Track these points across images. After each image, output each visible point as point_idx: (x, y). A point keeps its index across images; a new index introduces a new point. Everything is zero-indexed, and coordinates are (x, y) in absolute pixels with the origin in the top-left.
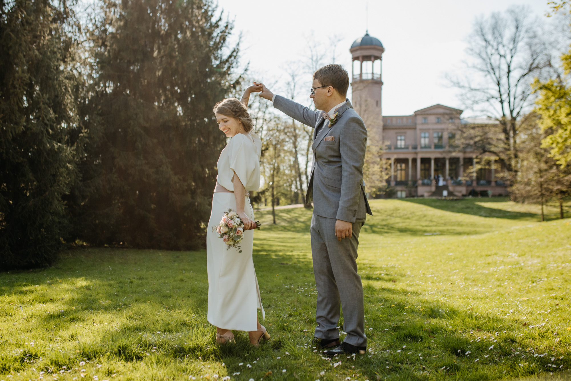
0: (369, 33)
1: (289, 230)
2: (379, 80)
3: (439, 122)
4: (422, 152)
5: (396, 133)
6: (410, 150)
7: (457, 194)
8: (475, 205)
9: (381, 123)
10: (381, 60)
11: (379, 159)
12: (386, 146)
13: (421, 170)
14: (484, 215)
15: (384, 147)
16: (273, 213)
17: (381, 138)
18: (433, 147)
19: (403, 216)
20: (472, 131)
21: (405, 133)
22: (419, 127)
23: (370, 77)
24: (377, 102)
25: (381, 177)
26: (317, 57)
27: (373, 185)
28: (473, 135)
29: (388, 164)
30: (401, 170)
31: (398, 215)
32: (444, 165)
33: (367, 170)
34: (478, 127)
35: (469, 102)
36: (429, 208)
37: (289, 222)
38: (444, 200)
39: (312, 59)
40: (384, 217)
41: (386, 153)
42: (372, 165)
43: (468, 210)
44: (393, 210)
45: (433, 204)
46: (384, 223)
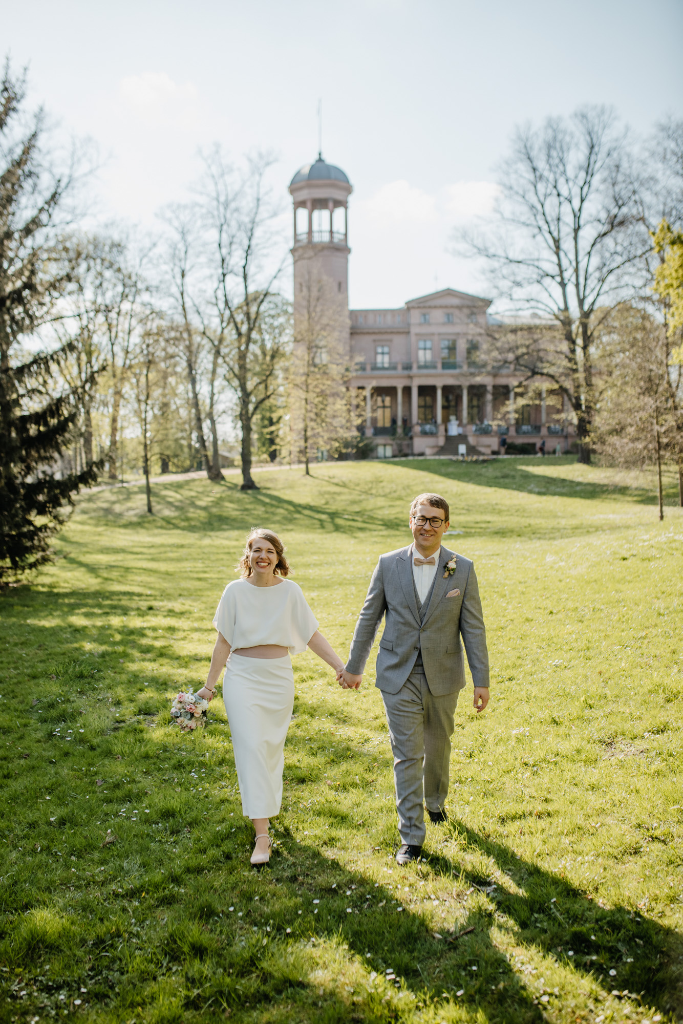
0: (324, 157)
1: (176, 527)
2: (343, 243)
3: (449, 320)
4: (420, 376)
5: (374, 341)
6: (400, 371)
7: (482, 450)
8: (516, 470)
9: (348, 322)
10: (346, 208)
11: (344, 389)
12: (357, 364)
13: (419, 407)
14: (537, 490)
15: (353, 367)
16: (148, 490)
17: (348, 348)
18: (439, 366)
19: (390, 493)
20: (511, 337)
21: (391, 341)
22: (414, 330)
23: (326, 238)
24: (340, 285)
25: (348, 421)
26: (227, 196)
27: (334, 435)
28: (512, 344)
29: (362, 398)
30: (384, 407)
31: (381, 492)
32: (459, 398)
33: (324, 409)
34: (521, 329)
35: (505, 284)
36: (437, 478)
37: (178, 508)
38: (462, 462)
39: (218, 201)
40: (354, 497)
41: (357, 377)
42: (331, 400)
43: (507, 481)
44: (372, 482)
45: (443, 470)
46: (357, 508)
